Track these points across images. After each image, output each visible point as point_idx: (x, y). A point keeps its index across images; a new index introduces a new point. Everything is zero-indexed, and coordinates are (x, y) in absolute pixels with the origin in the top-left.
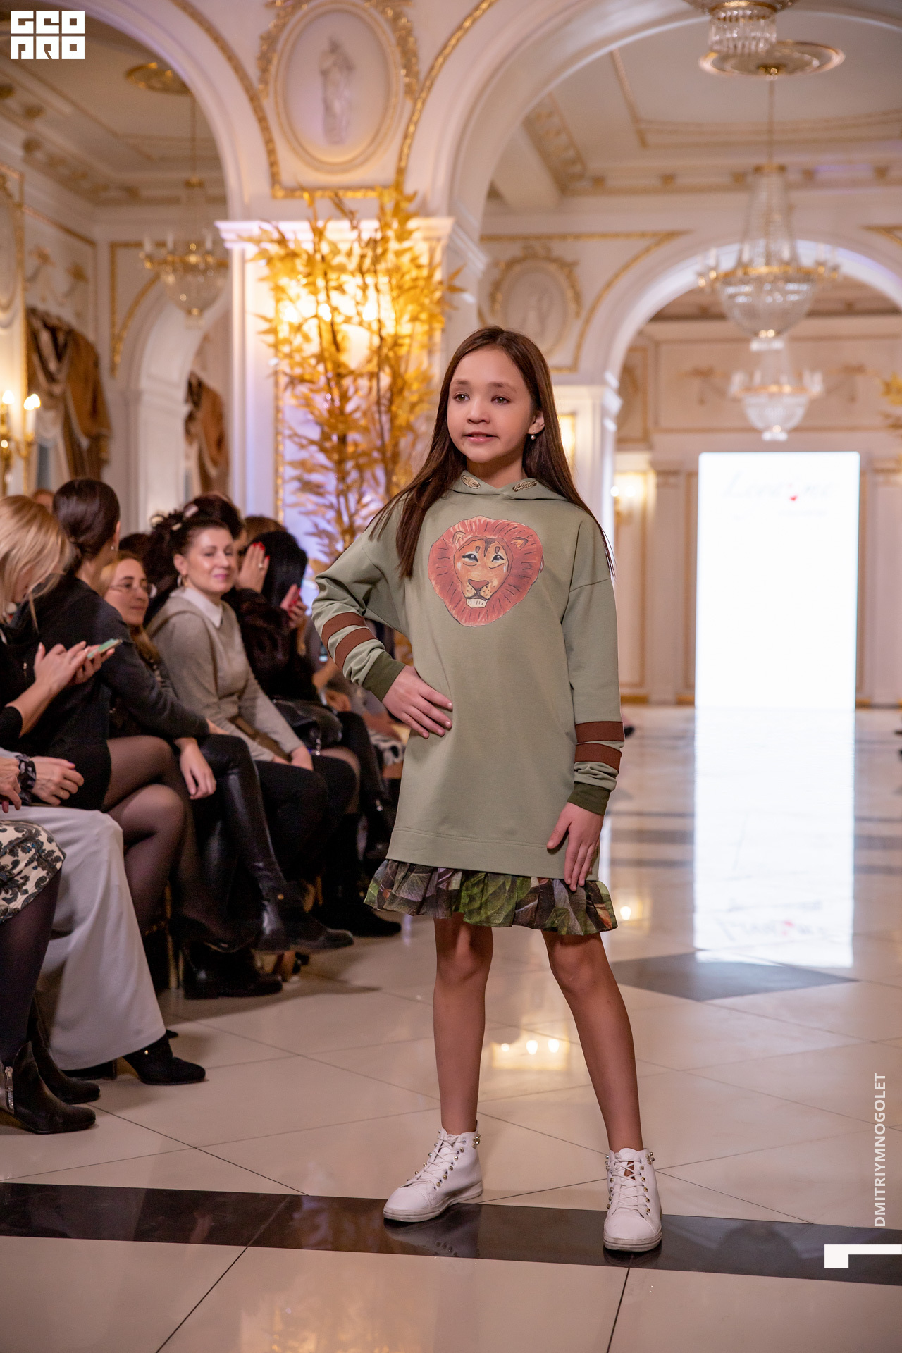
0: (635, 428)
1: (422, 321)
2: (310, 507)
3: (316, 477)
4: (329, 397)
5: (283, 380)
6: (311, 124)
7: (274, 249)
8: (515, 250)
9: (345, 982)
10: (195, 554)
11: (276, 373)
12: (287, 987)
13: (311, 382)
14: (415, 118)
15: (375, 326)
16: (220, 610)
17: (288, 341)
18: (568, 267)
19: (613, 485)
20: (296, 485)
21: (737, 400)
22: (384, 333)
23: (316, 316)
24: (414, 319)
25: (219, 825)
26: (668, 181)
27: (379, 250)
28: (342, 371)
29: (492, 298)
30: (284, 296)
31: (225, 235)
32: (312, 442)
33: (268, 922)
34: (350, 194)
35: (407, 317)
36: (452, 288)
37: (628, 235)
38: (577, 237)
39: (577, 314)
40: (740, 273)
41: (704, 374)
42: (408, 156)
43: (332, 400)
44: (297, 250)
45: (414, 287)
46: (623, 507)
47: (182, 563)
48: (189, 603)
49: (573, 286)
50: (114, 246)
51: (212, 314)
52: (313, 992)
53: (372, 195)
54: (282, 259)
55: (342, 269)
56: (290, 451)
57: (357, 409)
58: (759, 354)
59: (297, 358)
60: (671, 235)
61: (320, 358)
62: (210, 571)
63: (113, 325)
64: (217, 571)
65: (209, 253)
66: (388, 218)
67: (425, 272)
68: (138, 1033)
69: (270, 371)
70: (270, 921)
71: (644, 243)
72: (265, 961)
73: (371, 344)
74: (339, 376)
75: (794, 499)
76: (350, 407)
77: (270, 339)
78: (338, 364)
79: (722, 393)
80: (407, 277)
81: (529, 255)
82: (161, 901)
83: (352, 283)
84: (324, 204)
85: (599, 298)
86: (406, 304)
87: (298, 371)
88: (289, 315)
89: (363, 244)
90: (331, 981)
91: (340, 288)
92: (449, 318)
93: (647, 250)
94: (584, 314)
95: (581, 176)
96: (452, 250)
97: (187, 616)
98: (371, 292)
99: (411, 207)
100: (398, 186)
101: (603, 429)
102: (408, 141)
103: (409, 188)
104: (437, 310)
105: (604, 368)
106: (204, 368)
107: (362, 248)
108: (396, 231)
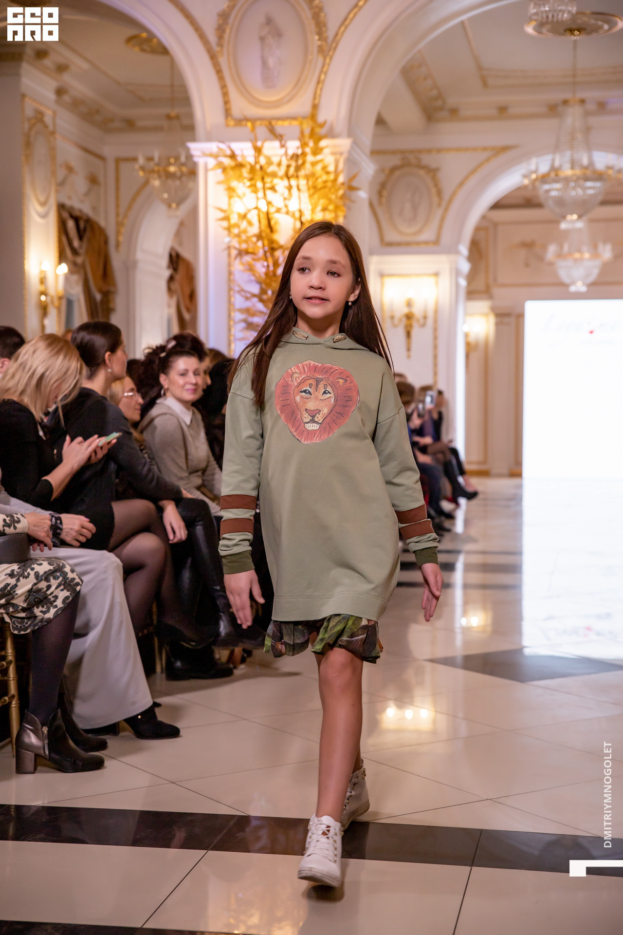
0: (480, 284)
1: (330, 211)
3: (256, 320)
4: (265, 264)
5: (234, 253)
6: (253, 74)
7: (227, 162)
8: (395, 160)
9: (276, 669)
10: (174, 374)
11: (229, 248)
12: (237, 672)
13: (253, 253)
14: (325, 69)
15: (297, 215)
16: (191, 413)
17: (237, 226)
18: (433, 172)
19: (464, 322)
20: (243, 325)
21: (551, 264)
22: (303, 219)
23: (256, 208)
24: (324, 209)
25: (189, 561)
26: (503, 110)
27: (300, 162)
28: (275, 246)
29: (380, 194)
30: (234, 194)
31: (194, 152)
32: (254, 295)
34: (280, 123)
35: (319, 208)
36: (351, 188)
37: (475, 149)
38: (439, 151)
39: (439, 205)
40: (553, 175)
41: (528, 245)
42: (320, 96)
43: (268, 266)
44: (243, 162)
45: (324, 187)
46: (472, 339)
47: (165, 380)
48: (169, 408)
49: (436, 185)
50: (118, 161)
51: (185, 207)
52: (255, 676)
53: (295, 123)
54: (233, 168)
55: (274, 175)
56: (239, 302)
58: (567, 232)
59: (244, 237)
60: (505, 149)
61: (259, 237)
62: (183, 386)
63: (117, 215)
64: (188, 387)
65: (183, 164)
66: (306, 139)
67: (332, 177)
68: (134, 703)
69: (225, 246)
70: (225, 627)
71: (486, 155)
72: (222, 654)
73: (295, 227)
74: (273, 250)
75: (591, 332)
77: (225, 224)
78: (272, 242)
79: (541, 258)
80: (320, 180)
81: (405, 164)
82: (150, 612)
83: (281, 184)
84: (262, 130)
85: (454, 194)
86: (319, 199)
87: (244, 246)
88: (239, 207)
89: (289, 157)
90: (266, 669)
91: (273, 188)
92: (349, 209)
93: (488, 160)
94: (444, 204)
95: (441, 108)
96: (350, 161)
97: (167, 417)
98: (294, 191)
99: (323, 131)
100: (313, 117)
101: (457, 285)
102: (320, 86)
103: (321, 118)
104: (340, 203)
105: (458, 242)
106: (181, 244)
107: (288, 160)
108: (312, 149)
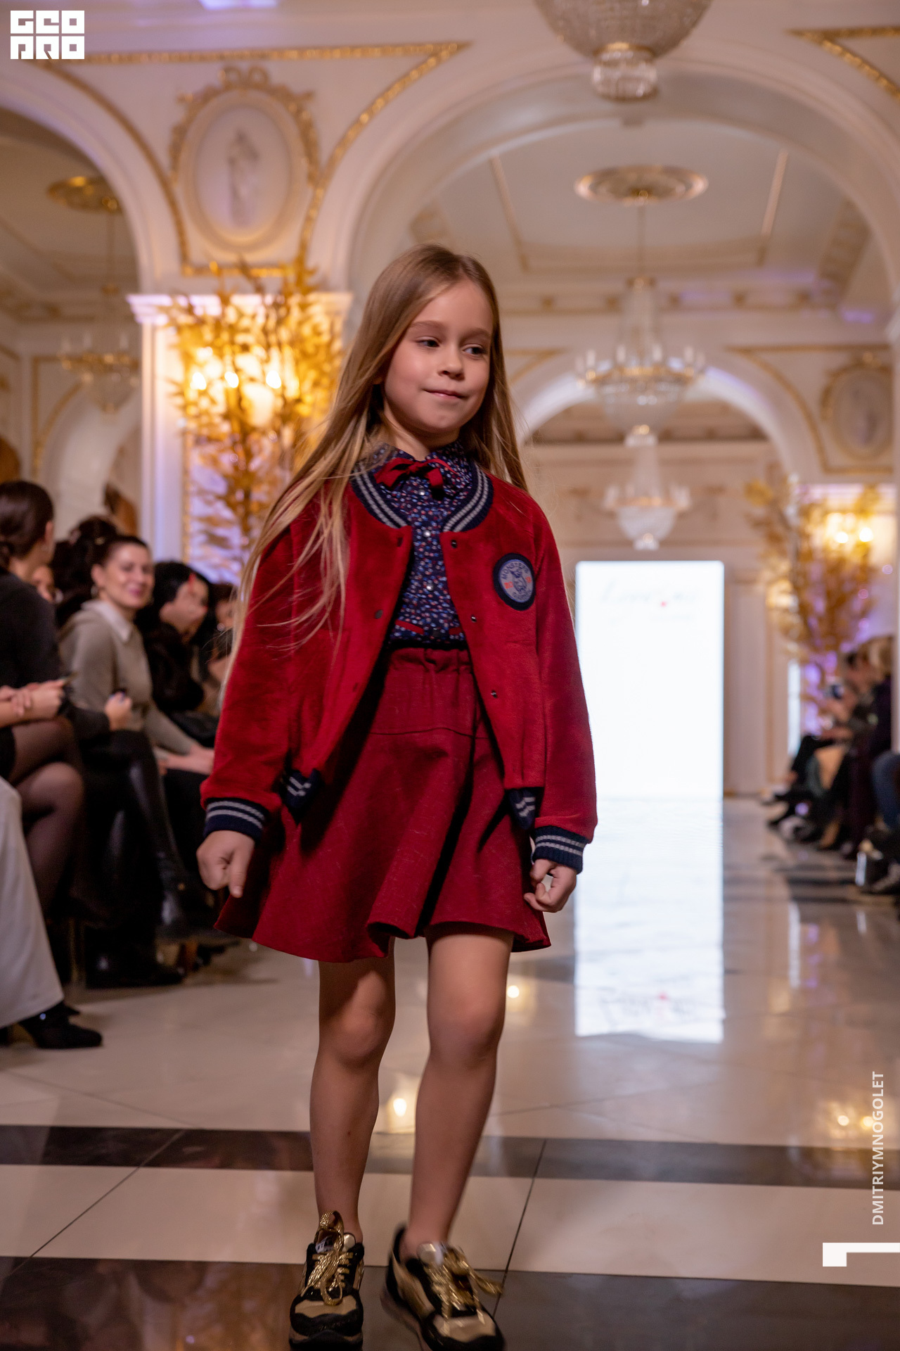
1: (322, 388)
2: (216, 560)
3: (221, 532)
4: (234, 456)
5: (190, 440)
6: (219, 208)
7: (184, 319)
10: (113, 568)
11: (184, 433)
13: (218, 441)
14: (316, 203)
15: (279, 390)
16: (129, 628)
17: (195, 404)
20: (202, 538)
21: (612, 515)
23: (222, 381)
24: (316, 384)
26: (548, 304)
28: (248, 429)
30: (192, 363)
31: (137, 310)
32: (219, 498)
33: (168, 912)
34: (264, 271)
35: (309, 381)
40: (617, 374)
41: (580, 493)
44: (205, 318)
45: (315, 354)
47: (99, 575)
48: (99, 615)
50: (36, 360)
51: (125, 411)
53: (277, 271)
55: (247, 331)
56: (198, 507)
57: (260, 468)
58: (635, 450)
59: (205, 419)
60: (550, 353)
61: (227, 416)
62: (125, 586)
63: (34, 430)
64: (132, 587)
67: (325, 338)
68: (34, 997)
69: (178, 432)
70: (170, 911)
71: (526, 361)
73: (275, 405)
74: (245, 434)
75: (663, 604)
76: (255, 464)
77: (179, 401)
78: (243, 423)
79: (596, 508)
80: (309, 344)
83: (258, 351)
84: (232, 278)
86: (308, 370)
87: (205, 432)
88: (198, 381)
89: (267, 308)
96: (351, 328)
100: (300, 261)
102: (309, 224)
103: (311, 263)
106: (121, 479)
107: (266, 311)
108: (298, 301)
